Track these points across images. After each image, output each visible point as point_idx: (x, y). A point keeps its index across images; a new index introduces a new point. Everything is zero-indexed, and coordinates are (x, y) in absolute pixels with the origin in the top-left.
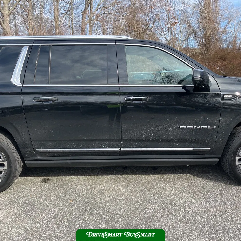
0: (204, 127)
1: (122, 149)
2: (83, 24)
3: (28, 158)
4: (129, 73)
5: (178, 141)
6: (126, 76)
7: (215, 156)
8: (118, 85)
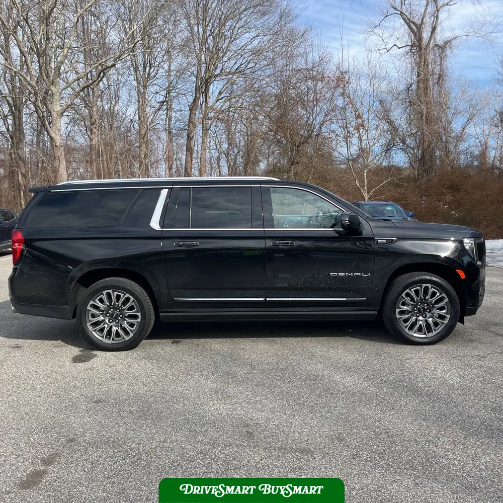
0: (357, 274)
1: (267, 299)
2: (191, 126)
3: (164, 310)
4: (276, 216)
5: (330, 289)
6: (272, 220)
7: (373, 308)
8: (263, 229)
